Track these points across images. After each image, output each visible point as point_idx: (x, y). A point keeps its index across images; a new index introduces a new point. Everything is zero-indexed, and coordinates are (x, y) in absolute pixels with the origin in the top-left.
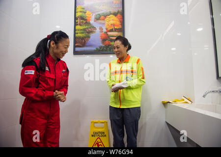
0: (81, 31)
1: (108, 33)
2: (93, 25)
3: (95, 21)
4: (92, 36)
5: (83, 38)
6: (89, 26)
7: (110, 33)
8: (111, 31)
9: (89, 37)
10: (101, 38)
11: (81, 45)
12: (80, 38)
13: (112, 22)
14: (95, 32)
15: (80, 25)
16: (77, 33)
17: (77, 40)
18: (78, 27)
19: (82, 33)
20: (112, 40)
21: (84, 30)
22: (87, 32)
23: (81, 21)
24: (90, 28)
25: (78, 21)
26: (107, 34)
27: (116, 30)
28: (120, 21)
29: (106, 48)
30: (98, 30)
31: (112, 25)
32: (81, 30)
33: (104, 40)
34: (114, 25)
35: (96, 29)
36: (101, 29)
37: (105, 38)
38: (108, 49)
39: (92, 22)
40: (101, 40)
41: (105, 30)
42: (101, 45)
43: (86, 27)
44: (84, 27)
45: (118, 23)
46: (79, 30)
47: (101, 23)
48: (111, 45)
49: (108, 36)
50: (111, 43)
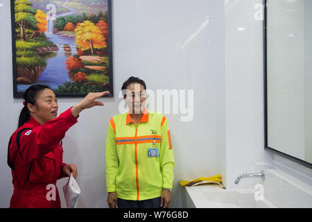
0: (28, 52)
1: (81, 57)
2: (52, 40)
3: (54, 33)
4: (50, 62)
5: (31, 67)
6: (44, 43)
7: (84, 58)
8: (87, 53)
9: (44, 65)
10: (69, 68)
11: (29, 80)
12: (25, 65)
13: (88, 36)
14: (55, 55)
15: (25, 39)
16: (20, 56)
17: (20, 69)
18: (20, 43)
19: (30, 56)
20: (89, 72)
21: (34, 49)
22: (40, 55)
23: (27, 31)
24: (46, 46)
25: (21, 30)
26: (80, 60)
27: (96, 52)
28: (105, 35)
29: (79, 87)
30: (61, 50)
31: (88, 40)
32: (27, 49)
33: (73, 71)
34: (91, 41)
35: (57, 50)
36: (67, 48)
37: (77, 68)
38: (82, 88)
39: (49, 33)
40: (68, 71)
41: (74, 52)
42: (68, 80)
43: (38, 43)
44: (33, 44)
45: (100, 38)
46: (22, 50)
47: (67, 37)
48: (86, 81)
49: (82, 63)
50: (86, 77)
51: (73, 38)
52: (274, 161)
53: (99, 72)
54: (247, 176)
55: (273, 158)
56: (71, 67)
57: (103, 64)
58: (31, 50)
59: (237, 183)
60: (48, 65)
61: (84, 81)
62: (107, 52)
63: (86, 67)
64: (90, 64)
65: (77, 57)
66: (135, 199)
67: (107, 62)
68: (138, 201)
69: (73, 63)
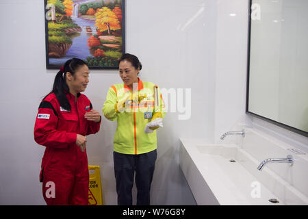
0: (58, 32)
1: (100, 37)
2: (77, 23)
3: (78, 17)
4: (75, 40)
5: (60, 44)
6: (70, 25)
7: (102, 38)
8: (105, 33)
9: (70, 43)
10: (90, 46)
12: (55, 43)
13: (106, 19)
14: (79, 34)
15: (55, 22)
16: (51, 35)
17: (51, 46)
18: (51, 25)
19: (59, 35)
20: (106, 49)
21: (63, 30)
22: (67, 34)
24: (72, 27)
26: (99, 39)
27: (112, 33)
28: (119, 19)
30: (84, 32)
31: (105, 23)
32: (57, 30)
33: (93, 48)
34: (108, 24)
35: (81, 30)
36: (89, 29)
37: (97, 45)
38: (100, 62)
39: (74, 17)
40: (89, 48)
41: (94, 32)
42: (90, 55)
43: (66, 25)
44: (62, 26)
45: (115, 21)
46: (53, 30)
47: (89, 20)
48: (104, 56)
49: (100, 42)
50: (104, 53)
51: (93, 21)
52: (253, 123)
53: (114, 50)
54: (231, 133)
55: (252, 119)
56: (92, 44)
57: (117, 43)
58: (61, 30)
59: (222, 139)
60: (74, 43)
61: (102, 56)
62: (121, 33)
63: (104, 45)
64: (107, 43)
65: (97, 36)
66: (134, 154)
67: (121, 41)
68: (136, 155)
69: (93, 42)
